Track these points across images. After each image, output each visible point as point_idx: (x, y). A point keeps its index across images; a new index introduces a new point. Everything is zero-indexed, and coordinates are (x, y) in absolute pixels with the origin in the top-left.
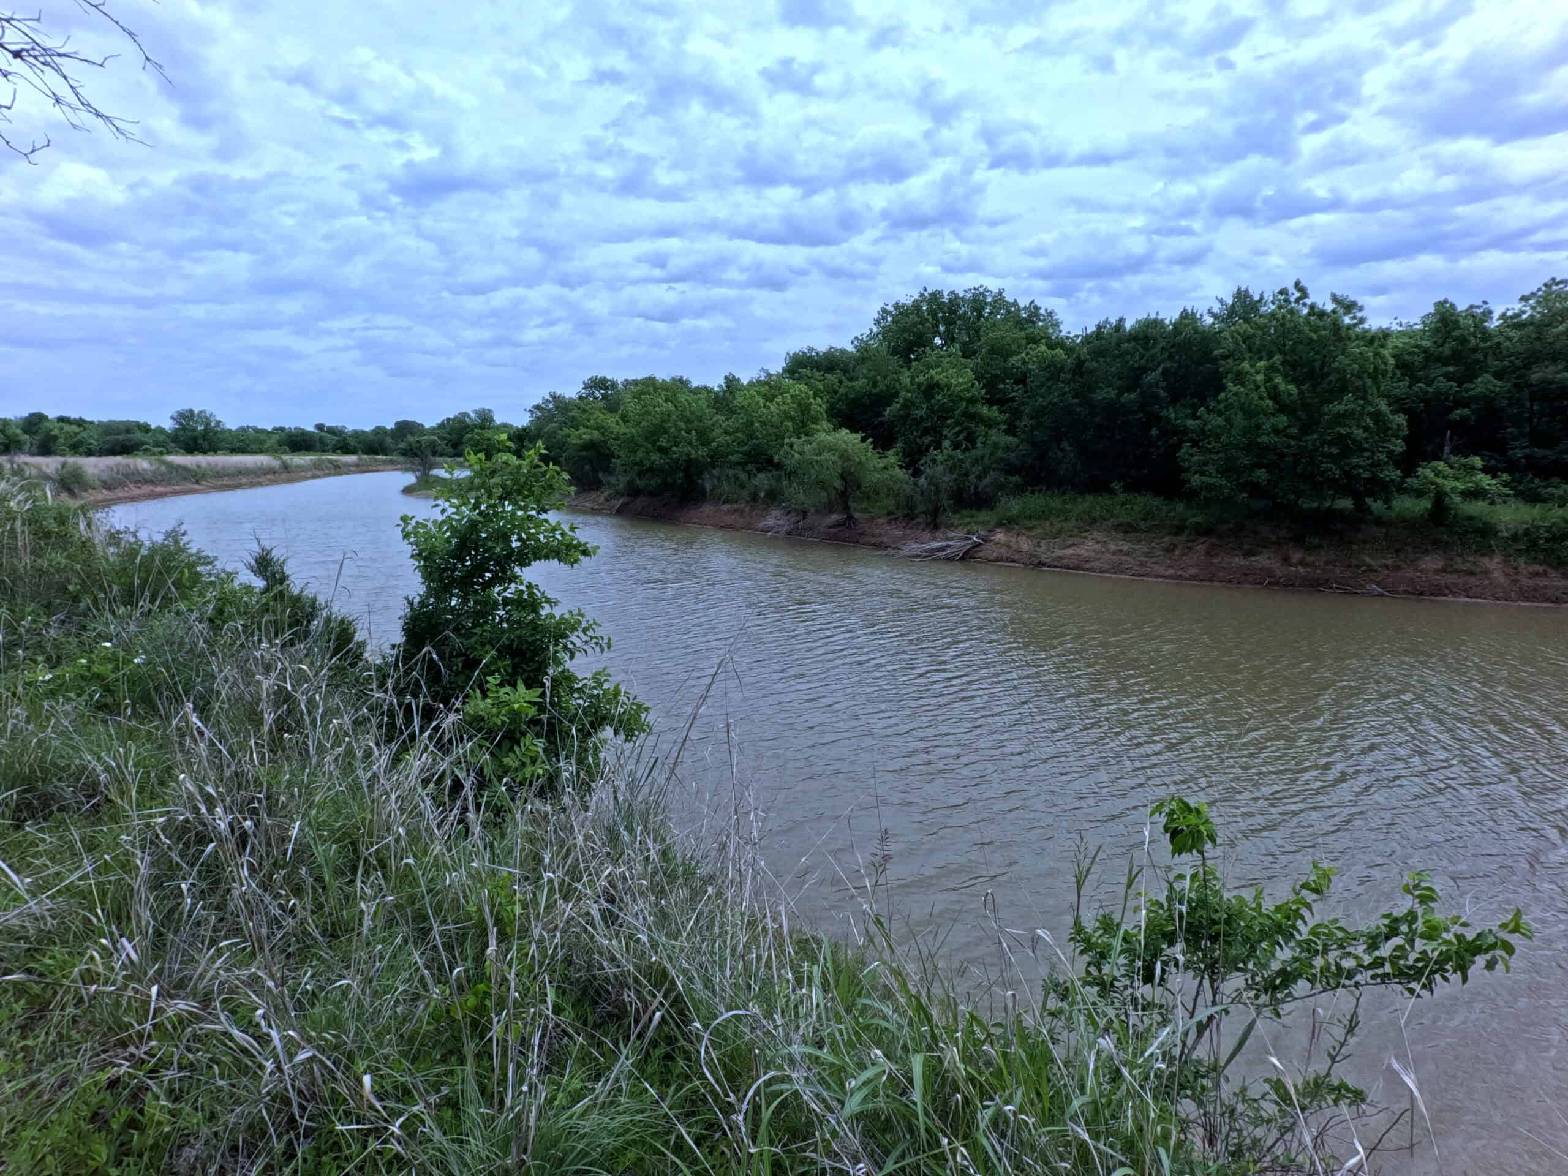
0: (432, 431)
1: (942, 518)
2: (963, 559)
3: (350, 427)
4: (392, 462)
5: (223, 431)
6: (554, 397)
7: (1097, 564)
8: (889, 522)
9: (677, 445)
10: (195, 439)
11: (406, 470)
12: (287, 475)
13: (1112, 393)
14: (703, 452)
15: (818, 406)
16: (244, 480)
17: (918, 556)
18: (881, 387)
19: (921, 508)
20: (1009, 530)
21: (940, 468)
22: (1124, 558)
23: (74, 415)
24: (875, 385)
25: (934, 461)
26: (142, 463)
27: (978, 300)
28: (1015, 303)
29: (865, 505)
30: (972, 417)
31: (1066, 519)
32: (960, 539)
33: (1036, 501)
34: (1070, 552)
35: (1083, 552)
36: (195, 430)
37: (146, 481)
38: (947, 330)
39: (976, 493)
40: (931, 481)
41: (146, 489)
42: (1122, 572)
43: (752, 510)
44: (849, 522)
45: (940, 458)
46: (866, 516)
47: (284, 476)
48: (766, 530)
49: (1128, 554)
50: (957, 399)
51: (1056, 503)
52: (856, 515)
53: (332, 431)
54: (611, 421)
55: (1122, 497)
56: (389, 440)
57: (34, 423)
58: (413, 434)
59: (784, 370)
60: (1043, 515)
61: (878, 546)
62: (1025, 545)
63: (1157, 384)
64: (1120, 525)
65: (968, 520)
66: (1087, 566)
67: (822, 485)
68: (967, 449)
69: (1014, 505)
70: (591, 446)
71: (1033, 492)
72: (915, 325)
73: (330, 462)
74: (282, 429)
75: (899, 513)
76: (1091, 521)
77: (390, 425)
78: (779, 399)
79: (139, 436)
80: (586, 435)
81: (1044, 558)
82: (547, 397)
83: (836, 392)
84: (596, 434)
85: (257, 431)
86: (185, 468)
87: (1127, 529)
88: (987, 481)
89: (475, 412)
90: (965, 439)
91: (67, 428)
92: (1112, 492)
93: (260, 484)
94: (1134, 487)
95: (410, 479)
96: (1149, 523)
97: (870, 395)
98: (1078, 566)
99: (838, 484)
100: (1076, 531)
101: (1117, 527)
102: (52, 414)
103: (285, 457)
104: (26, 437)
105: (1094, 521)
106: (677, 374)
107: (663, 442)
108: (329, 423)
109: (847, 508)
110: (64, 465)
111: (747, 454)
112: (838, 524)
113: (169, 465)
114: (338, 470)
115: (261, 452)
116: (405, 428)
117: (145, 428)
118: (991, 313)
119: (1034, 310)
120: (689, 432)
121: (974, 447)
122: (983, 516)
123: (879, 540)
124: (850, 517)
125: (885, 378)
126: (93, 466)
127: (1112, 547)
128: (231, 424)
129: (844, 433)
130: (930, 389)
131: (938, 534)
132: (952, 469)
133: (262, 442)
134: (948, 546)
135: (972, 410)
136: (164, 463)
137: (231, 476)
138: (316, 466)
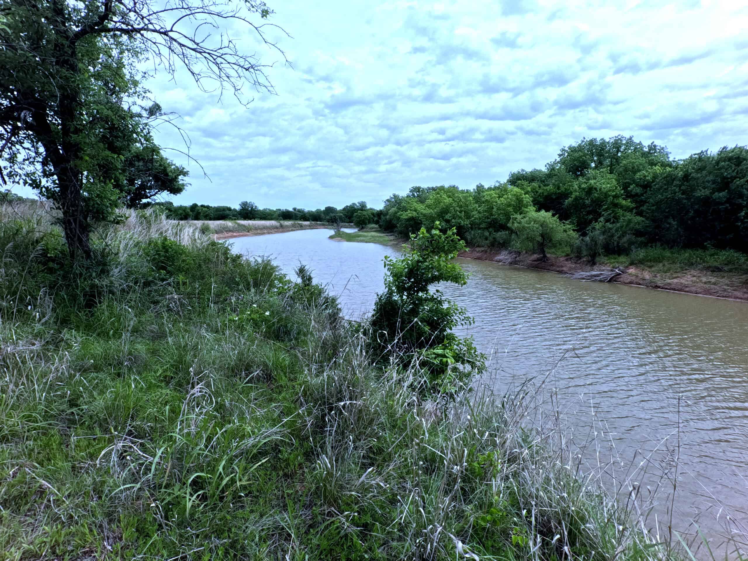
0: (340, 211)
1: (597, 259)
2: (610, 281)
3: (307, 209)
4: (323, 225)
5: (258, 211)
6: (394, 195)
7: (693, 289)
8: (567, 260)
9: (454, 218)
10: (247, 214)
11: (330, 229)
12: (282, 229)
13: (707, 192)
14: (467, 222)
15: (527, 198)
16: (265, 231)
17: (583, 279)
18: (563, 189)
19: (585, 253)
20: (637, 267)
21: (597, 232)
22: (712, 286)
23: (206, 204)
24: (559, 188)
25: (594, 228)
26: (229, 224)
27: (617, 144)
28: (640, 144)
29: (553, 250)
30: (616, 205)
31: (674, 262)
32: (608, 271)
33: (655, 251)
34: (675, 281)
35: (683, 281)
36: (247, 210)
37: (230, 231)
38: (599, 159)
39: (618, 245)
40: (592, 239)
41: (230, 234)
42: (711, 294)
43: (491, 251)
44: (544, 259)
45: (597, 227)
46: (554, 256)
47: (281, 230)
48: (500, 261)
49: (714, 284)
50: (606, 195)
51: (668, 254)
52: (548, 255)
53: (299, 211)
54: (421, 207)
55: (713, 251)
56: (322, 215)
57: (194, 207)
58: (332, 213)
59: (508, 181)
60: (658, 260)
61: (561, 272)
62: (647, 275)
63: (742, 186)
64: (710, 267)
65: (613, 260)
66: (687, 289)
67: (530, 239)
68: (614, 222)
69: (641, 253)
70: (412, 219)
71: (651, 247)
72: (581, 157)
73: (299, 224)
74: (280, 210)
75: (572, 255)
76: (691, 265)
77: (323, 208)
78: (506, 196)
79: (228, 212)
80: (410, 214)
81: (659, 283)
82: (392, 196)
83: (537, 192)
84: (415, 214)
85: (270, 210)
86: (244, 226)
87: (715, 270)
88: (625, 239)
89: (359, 203)
90: (614, 217)
91: (204, 209)
92: (705, 248)
93: (272, 233)
94: (721, 246)
95: (332, 232)
96: (730, 267)
97: (555, 194)
98: (681, 289)
99: (539, 239)
100: (679, 270)
101: (708, 268)
102: (199, 204)
103: (282, 222)
104: (191, 213)
105: (692, 264)
106: (452, 184)
107: (447, 217)
108: (298, 207)
109: (543, 252)
110: (204, 224)
111: (490, 223)
112: (538, 260)
113: (239, 224)
114: (302, 227)
115: (272, 219)
116: (329, 210)
117: (229, 209)
118: (625, 149)
119: (653, 147)
120: (460, 212)
121: (618, 222)
122: (622, 259)
123: (561, 269)
124: (545, 256)
125: (564, 184)
126: (213, 224)
127: (704, 279)
128: (261, 207)
129: (543, 213)
130: (590, 190)
131: (595, 267)
132: (604, 233)
133: (272, 215)
134: (601, 274)
135: (616, 201)
136: (236, 223)
137: (261, 229)
138: (293, 226)
